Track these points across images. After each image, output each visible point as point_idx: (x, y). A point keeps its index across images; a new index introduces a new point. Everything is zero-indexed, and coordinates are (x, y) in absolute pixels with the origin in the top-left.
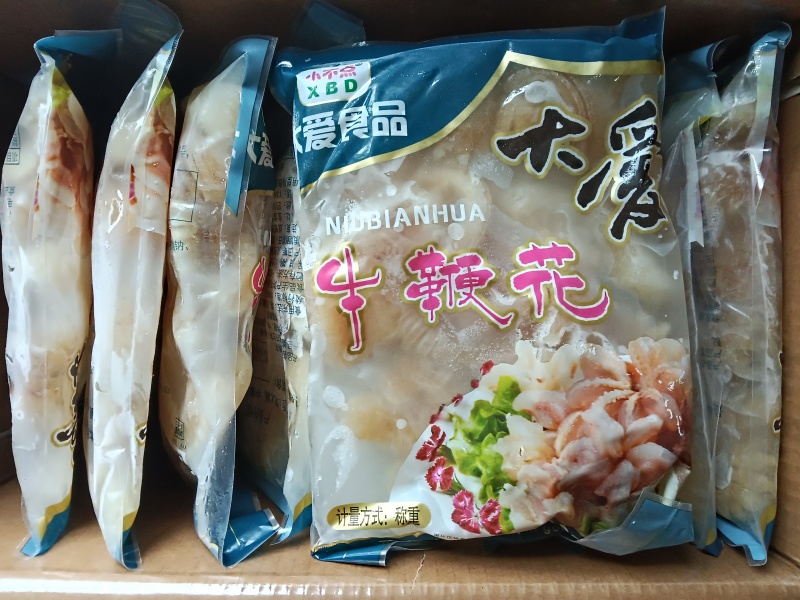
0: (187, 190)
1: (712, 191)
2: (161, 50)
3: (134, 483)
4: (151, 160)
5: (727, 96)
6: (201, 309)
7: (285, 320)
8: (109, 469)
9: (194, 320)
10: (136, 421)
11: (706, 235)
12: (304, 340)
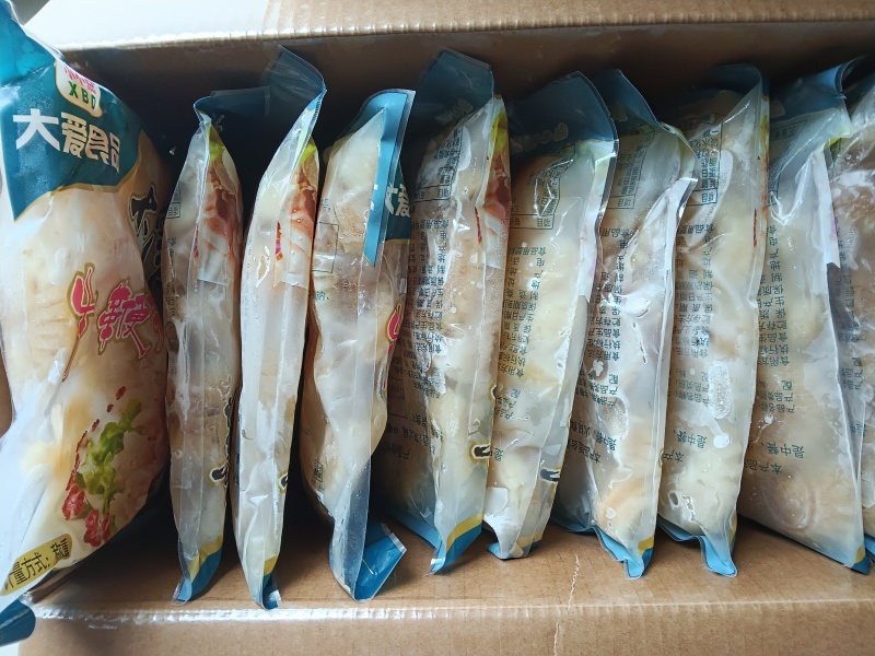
0: (329, 243)
1: (846, 211)
2: (306, 110)
3: (276, 528)
4: (295, 217)
5: (857, 117)
6: (340, 356)
7: (424, 358)
8: (253, 514)
9: (334, 367)
10: (279, 469)
11: (842, 256)
12: (446, 377)
